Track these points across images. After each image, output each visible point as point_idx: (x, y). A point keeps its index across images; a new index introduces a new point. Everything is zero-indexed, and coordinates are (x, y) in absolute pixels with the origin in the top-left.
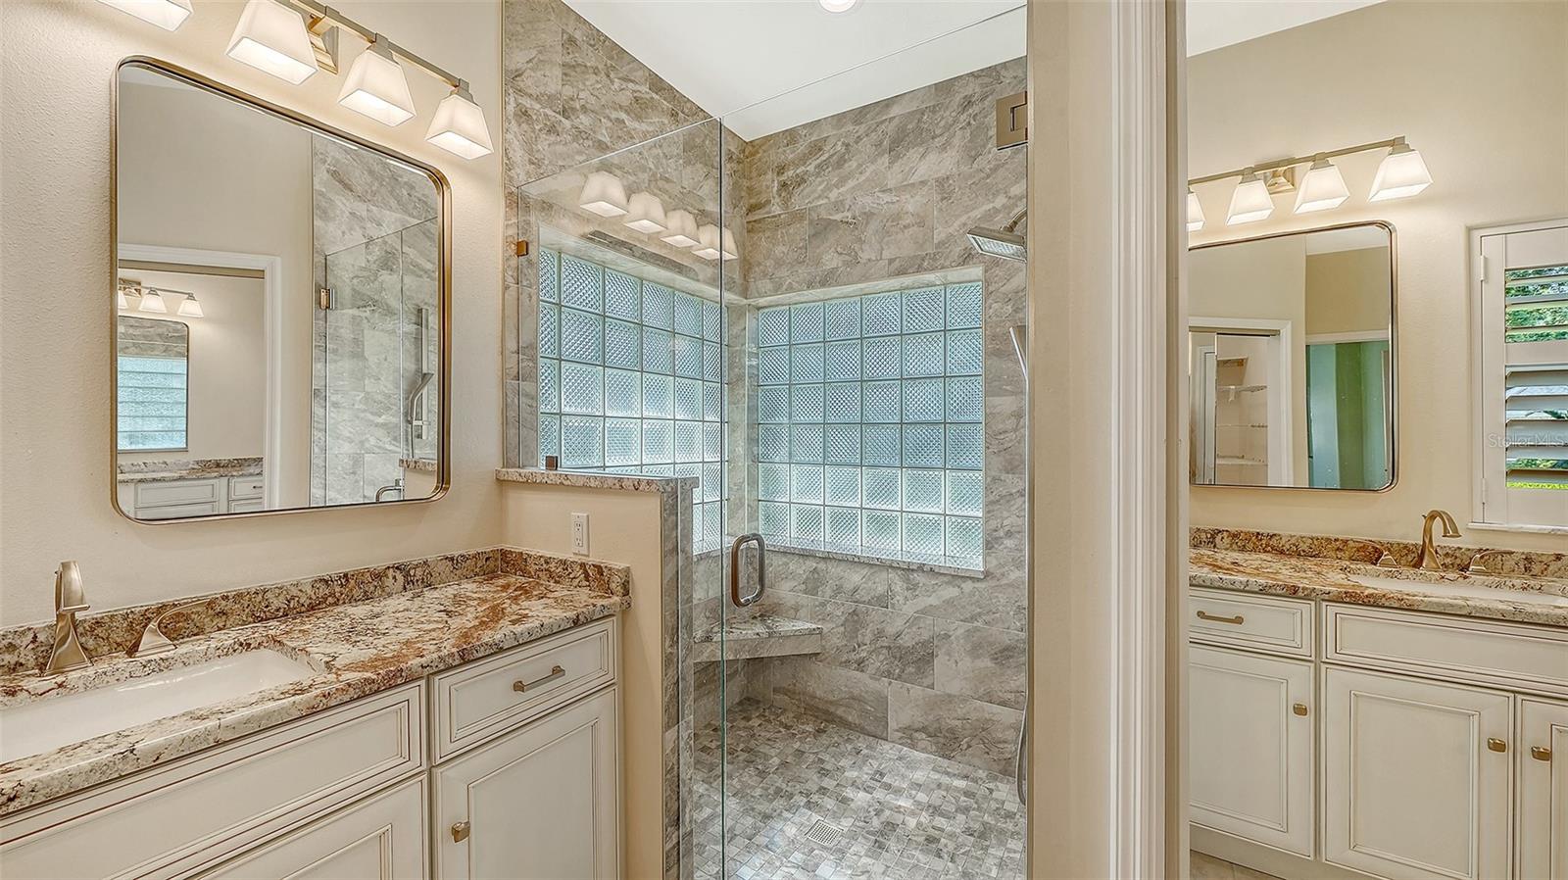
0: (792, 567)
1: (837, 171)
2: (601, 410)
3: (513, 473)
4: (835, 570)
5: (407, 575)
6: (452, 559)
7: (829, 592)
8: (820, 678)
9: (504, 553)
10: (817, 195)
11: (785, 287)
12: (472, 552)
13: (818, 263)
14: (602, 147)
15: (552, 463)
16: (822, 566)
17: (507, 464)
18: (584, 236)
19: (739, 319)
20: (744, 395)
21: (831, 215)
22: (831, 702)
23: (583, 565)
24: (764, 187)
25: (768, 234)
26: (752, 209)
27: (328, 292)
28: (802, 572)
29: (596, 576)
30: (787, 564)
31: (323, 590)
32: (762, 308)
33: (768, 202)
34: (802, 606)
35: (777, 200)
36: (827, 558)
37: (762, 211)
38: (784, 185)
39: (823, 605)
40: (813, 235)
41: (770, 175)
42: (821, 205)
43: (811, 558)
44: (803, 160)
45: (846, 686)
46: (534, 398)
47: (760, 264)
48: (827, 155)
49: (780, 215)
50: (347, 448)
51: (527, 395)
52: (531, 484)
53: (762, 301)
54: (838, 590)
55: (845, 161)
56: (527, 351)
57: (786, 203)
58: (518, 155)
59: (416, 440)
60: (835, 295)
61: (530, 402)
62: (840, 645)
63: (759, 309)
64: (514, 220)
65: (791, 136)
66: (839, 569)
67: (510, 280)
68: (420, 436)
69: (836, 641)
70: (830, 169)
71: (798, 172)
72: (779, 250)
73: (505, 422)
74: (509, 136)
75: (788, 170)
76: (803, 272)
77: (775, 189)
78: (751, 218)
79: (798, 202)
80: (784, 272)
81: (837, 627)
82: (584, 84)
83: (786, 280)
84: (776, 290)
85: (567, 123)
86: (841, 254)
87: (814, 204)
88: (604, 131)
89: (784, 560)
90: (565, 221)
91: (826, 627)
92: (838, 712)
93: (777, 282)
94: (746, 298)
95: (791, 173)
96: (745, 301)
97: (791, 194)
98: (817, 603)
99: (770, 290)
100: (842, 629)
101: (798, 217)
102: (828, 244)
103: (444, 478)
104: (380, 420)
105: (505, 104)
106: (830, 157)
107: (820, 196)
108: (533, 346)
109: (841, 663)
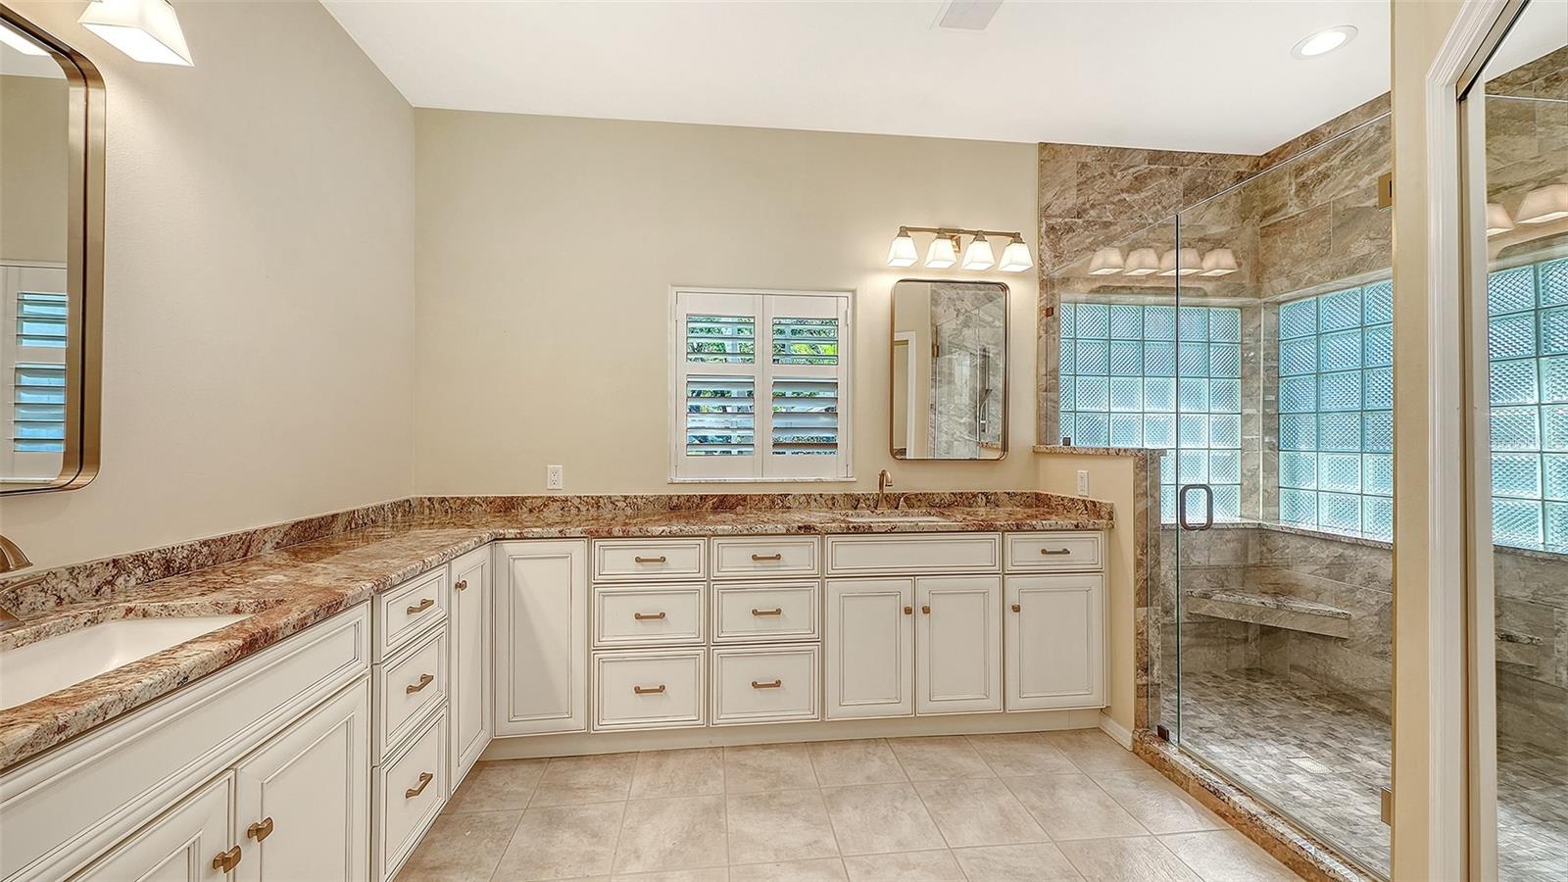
0: (1312, 550)
1: (1369, 158)
2: (1107, 407)
3: (1043, 448)
4: (1364, 556)
5: (987, 498)
6: (1009, 494)
7: (1358, 579)
8: (1346, 663)
9: (1037, 495)
10: (1343, 187)
11: (1304, 282)
12: (1020, 491)
13: (1345, 251)
14: (1107, 225)
15: (1067, 442)
16: (1349, 552)
17: (1040, 442)
18: (1091, 292)
19: (1253, 318)
20: (1259, 388)
21: (1360, 202)
22: (1363, 692)
23: (1084, 501)
24: (1280, 192)
25: (1283, 236)
26: (1265, 215)
27: (938, 347)
28: (1324, 557)
29: (1093, 508)
30: (1306, 547)
31: (954, 499)
32: (1283, 302)
33: (1284, 205)
34: (1325, 590)
35: (1296, 200)
36: (1355, 544)
37: (1278, 215)
38: (1304, 185)
39: (1352, 591)
40: (1339, 227)
41: (1287, 179)
42: (1347, 196)
43: (1337, 544)
44: (1327, 156)
45: (1381, 677)
46: (1057, 402)
47: (1275, 264)
48: (1355, 145)
49: (1298, 215)
50: (944, 438)
51: (1051, 400)
52: (1053, 454)
53: (1281, 298)
54: (1371, 578)
55: (1380, 145)
56: (1053, 374)
57: (1305, 202)
58: (1048, 255)
59: (982, 433)
60: (1371, 279)
61: (1052, 404)
62: (1373, 635)
63: (1279, 303)
64: (1045, 295)
65: (1312, 138)
66: (1372, 558)
67: (1042, 332)
68: (984, 431)
69: (1369, 630)
70: (1360, 158)
71: (1319, 169)
72: (1296, 249)
73: (1039, 417)
74: (1042, 247)
75: (1308, 169)
76: (1325, 264)
77: (1293, 191)
78: (1264, 224)
79: (1318, 198)
80: (1303, 268)
81: (1369, 615)
82: (1093, 189)
83: (1305, 275)
84: (1294, 286)
85: (1080, 221)
86: (1375, 239)
87: (1339, 196)
88: (1108, 214)
89: (1303, 543)
90: (1078, 286)
91: (1355, 615)
92: (1370, 703)
93: (1294, 279)
94: (1260, 298)
95: (1311, 172)
96: (1259, 301)
97: (1311, 193)
98: (1343, 589)
99: (1287, 287)
100: (1377, 618)
101: (1322, 212)
102: (1357, 232)
103: (1005, 448)
104: (962, 421)
105: (1040, 228)
106: (1359, 146)
107: (1346, 187)
108: (1056, 370)
109: (1376, 653)
